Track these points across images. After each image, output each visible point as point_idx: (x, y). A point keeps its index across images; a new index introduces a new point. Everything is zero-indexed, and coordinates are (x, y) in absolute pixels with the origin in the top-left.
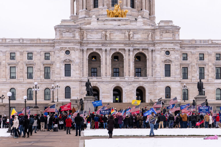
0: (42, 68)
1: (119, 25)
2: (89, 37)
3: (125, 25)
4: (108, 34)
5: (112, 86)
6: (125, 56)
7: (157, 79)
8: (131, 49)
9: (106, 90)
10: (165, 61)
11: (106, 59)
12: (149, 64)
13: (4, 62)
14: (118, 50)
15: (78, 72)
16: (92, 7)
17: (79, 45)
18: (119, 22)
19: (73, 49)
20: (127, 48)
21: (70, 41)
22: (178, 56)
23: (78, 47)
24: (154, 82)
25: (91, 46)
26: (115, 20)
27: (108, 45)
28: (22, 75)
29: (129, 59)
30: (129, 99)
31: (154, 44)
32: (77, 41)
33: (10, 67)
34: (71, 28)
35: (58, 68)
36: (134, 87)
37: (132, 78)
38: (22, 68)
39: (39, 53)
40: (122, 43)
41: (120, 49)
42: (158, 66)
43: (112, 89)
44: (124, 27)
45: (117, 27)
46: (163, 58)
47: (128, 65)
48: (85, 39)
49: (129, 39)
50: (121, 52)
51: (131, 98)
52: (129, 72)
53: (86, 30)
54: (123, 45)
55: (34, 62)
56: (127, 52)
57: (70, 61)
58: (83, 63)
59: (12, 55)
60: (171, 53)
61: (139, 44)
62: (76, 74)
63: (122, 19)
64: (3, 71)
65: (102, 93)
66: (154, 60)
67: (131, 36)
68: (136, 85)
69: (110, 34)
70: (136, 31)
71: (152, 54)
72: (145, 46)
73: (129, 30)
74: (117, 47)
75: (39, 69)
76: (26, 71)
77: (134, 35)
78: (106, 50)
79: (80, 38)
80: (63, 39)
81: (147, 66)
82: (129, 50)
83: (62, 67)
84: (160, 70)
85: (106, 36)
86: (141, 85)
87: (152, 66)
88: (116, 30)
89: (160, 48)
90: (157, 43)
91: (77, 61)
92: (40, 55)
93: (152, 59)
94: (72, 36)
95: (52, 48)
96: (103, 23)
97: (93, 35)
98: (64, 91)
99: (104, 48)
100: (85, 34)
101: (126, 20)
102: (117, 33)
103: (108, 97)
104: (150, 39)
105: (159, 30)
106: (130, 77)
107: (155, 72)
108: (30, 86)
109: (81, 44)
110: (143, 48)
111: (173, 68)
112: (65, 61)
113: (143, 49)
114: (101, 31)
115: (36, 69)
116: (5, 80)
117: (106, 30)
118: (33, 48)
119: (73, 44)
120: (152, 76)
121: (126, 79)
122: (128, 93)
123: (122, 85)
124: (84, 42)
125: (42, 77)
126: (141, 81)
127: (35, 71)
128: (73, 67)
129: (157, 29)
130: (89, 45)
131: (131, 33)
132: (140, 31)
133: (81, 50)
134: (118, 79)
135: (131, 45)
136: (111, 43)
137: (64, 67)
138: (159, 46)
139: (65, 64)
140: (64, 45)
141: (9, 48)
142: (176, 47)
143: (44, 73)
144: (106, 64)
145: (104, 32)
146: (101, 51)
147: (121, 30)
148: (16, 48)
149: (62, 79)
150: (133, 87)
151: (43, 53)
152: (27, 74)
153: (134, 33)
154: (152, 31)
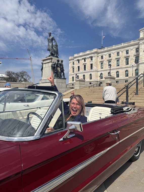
13: (114, 58)
28: (122, 63)
33: (117, 60)
55: (129, 55)
59: (118, 53)
108: (127, 69)
116: (114, 68)
118: (129, 47)
125: (134, 63)
127: (130, 60)
143: (135, 60)
151: (135, 49)
152: (125, 63)
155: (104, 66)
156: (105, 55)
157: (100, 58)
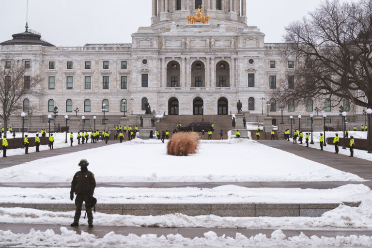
0: (119, 77)
1: (200, 32)
2: (167, 44)
3: (206, 31)
4: (188, 42)
5: (192, 97)
6: (206, 64)
7: (240, 89)
8: (213, 57)
9: (186, 101)
10: (249, 70)
11: (186, 68)
12: (232, 73)
13: (79, 71)
14: (198, 59)
15: (155, 82)
16: (174, 9)
17: (157, 54)
18: (200, 28)
19: (151, 58)
20: (208, 57)
21: (147, 50)
22: (262, 64)
23: (155, 56)
24: (237, 92)
25: (169, 55)
26: (195, 27)
27: (188, 53)
28: (97, 85)
29: (210, 68)
30: (210, 111)
31: (237, 53)
32: (155, 50)
33: (85, 77)
34: (148, 36)
35: (135, 79)
36: (215, 98)
37: (213, 87)
38: (97, 78)
39: (115, 62)
40: (203, 52)
41: (200, 58)
42: (241, 75)
43: (192, 100)
44: (205, 34)
45: (197, 34)
46: (246, 66)
47: (209, 74)
48: (163, 47)
49: (210, 47)
50: (202, 61)
51: (212, 110)
52: (210, 81)
53: (164, 37)
54: (203, 53)
55: (110, 71)
56: (208, 61)
57: (148, 70)
58: (161, 72)
59: (88, 64)
60: (255, 61)
61: (220, 52)
62: (154, 84)
63: (203, 26)
64: (78, 81)
65: (182, 104)
66: (237, 68)
67: (212, 43)
68: (218, 96)
69: (190, 42)
70: (217, 38)
71: (235, 63)
72: (227, 54)
73: (210, 38)
74: (198, 56)
75: (116, 79)
76: (102, 81)
77: (216, 42)
78: (186, 58)
79: (158, 46)
80: (140, 47)
81: (230, 75)
82: (210, 58)
83: (139, 77)
84: (244, 80)
85: (186, 44)
86: (223, 96)
87: (235, 75)
88: (196, 37)
89: (242, 56)
90: (240, 51)
91: (155, 70)
92: (117, 64)
93: (235, 67)
94: (149, 44)
95: (129, 56)
96: (183, 30)
97: (173, 43)
98: (141, 103)
99: (183, 57)
100: (163, 42)
101: (207, 26)
102: (197, 41)
103: (187, 109)
104: (233, 47)
105: (242, 37)
106: (212, 87)
107: (238, 82)
108: (105, 97)
109: (159, 53)
110: (225, 56)
111: (257, 78)
112: (142, 71)
113: (225, 58)
114: (181, 38)
115: (112, 79)
116: (79, 91)
117: (185, 38)
118: (109, 56)
119: (150, 53)
120: (235, 86)
121: (207, 89)
122: (210, 104)
123: (202, 96)
124: (162, 50)
125: (119, 87)
126: (223, 92)
127: (111, 81)
128: (150, 77)
129: (239, 36)
130: (167, 54)
131: (212, 40)
132: (222, 38)
133: (158, 59)
134: (198, 89)
135: (213, 53)
136: (191, 52)
137: (141, 77)
138: (242, 54)
139: (142, 74)
140: (141, 54)
141: (84, 57)
142: (260, 55)
143: (120, 83)
144: (186, 73)
145: (183, 40)
146: (180, 60)
147: (202, 37)
148: (91, 56)
149: (139, 89)
151: (119, 62)
152: (102, 85)
153: (216, 40)
154: (235, 38)
155: (57, 85)
156: (60, 62)
157: (47, 66)
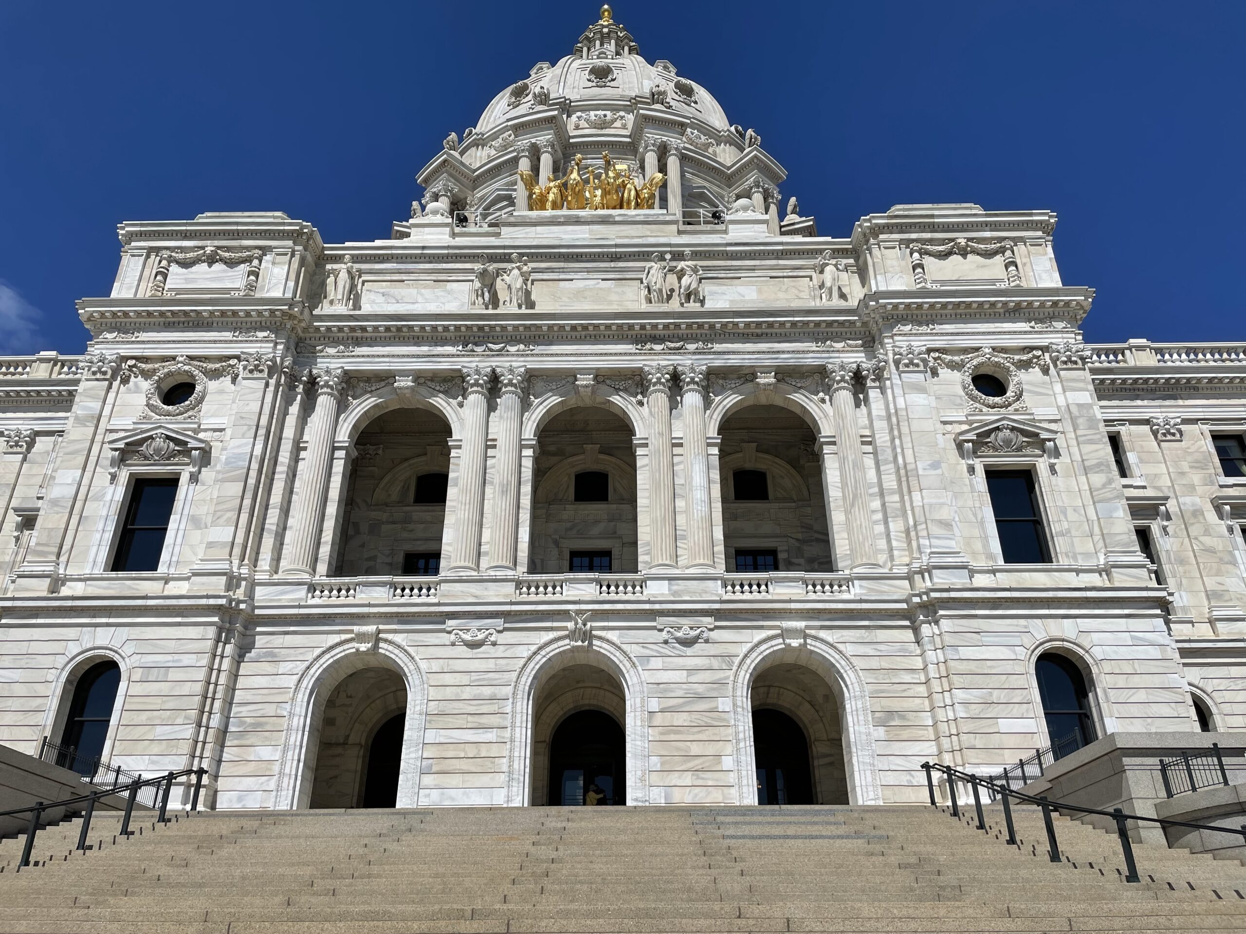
1: (599, 239)
2: (375, 302)
4: (514, 279)
6: (646, 421)
7: (938, 579)
8: (692, 365)
9: (467, 693)
10: (985, 439)
11: (491, 444)
14: (585, 387)
18: (600, 229)
19: (229, 365)
20: (655, 367)
22: (1082, 398)
25: (377, 356)
26: (572, 219)
27: (512, 347)
29: (677, 445)
30: (688, 779)
36: (728, 660)
40: (622, 333)
41: (601, 374)
42: (927, 477)
45: (582, 244)
46: (954, 414)
49: (672, 305)
52: (682, 537)
53: (361, 260)
54: (625, 345)
56: (659, 396)
57: (181, 447)
60: (1019, 379)
61: (747, 335)
62: (209, 546)
66: (880, 440)
67: (687, 282)
74: (584, 361)
78: (494, 377)
81: (832, 494)
82: (675, 376)
83: (101, 499)
86: (795, 643)
87: (873, 491)
88: (578, 256)
90: (892, 317)
93: (866, 439)
94: (236, 283)
97: (411, 294)
99: (476, 368)
102: (582, 281)
106: (694, 570)
110: (787, 359)
112: (134, 448)
113: (784, 375)
119: (228, 331)
121: (655, 588)
122: (680, 719)
123: (612, 642)
126: (790, 608)
128: (188, 499)
130: (362, 349)
131: (684, 264)
132: (747, 262)
134: (581, 588)
135: (692, 344)
136: (535, 334)
137: (117, 498)
138: (909, 336)
139: (134, 477)
140: (156, 341)
142: (1052, 340)
147: (615, 256)
150: (715, 663)
153: (709, 279)
